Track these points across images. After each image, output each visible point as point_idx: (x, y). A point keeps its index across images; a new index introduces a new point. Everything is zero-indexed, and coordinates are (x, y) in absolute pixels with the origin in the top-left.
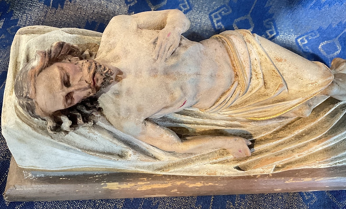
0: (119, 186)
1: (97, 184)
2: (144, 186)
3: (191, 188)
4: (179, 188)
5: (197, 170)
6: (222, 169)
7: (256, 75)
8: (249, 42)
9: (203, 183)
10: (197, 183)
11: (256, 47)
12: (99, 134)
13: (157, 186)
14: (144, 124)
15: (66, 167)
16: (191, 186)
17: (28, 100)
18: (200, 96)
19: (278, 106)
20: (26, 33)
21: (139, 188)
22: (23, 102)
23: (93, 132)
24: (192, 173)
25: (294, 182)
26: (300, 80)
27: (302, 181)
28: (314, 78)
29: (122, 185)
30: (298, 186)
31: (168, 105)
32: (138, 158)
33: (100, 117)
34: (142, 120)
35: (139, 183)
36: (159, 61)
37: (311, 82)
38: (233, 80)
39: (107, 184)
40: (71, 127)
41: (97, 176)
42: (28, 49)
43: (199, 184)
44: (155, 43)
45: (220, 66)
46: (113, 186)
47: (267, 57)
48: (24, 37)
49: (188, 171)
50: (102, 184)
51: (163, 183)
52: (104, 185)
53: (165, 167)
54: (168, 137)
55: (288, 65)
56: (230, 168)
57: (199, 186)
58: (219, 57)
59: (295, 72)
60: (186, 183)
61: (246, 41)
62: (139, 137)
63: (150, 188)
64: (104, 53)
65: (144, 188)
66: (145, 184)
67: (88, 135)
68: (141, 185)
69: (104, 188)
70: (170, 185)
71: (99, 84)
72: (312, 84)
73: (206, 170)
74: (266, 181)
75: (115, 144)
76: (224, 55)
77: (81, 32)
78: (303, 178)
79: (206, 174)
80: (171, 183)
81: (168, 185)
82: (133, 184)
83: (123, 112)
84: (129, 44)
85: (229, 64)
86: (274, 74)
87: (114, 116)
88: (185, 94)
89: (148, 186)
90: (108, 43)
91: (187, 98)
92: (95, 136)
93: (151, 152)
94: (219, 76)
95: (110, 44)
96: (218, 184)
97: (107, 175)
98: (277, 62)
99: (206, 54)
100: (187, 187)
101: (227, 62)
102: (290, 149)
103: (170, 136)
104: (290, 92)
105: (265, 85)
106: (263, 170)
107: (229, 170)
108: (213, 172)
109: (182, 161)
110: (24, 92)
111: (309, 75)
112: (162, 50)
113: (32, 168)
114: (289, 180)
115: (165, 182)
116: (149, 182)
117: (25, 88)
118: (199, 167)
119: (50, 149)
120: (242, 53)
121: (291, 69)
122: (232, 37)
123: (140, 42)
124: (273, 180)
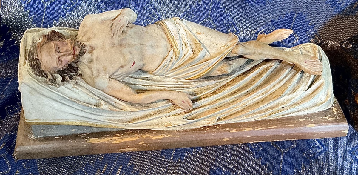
0: (99, 140)
1: (83, 140)
2: (118, 140)
3: (155, 140)
4: (145, 140)
5: (157, 124)
6: (175, 120)
7: (185, 45)
8: (178, 24)
9: (164, 136)
10: (158, 136)
11: (182, 26)
12: (80, 89)
13: (128, 139)
14: (109, 80)
15: (59, 120)
16: (154, 138)
17: (36, 61)
18: (146, 60)
19: (204, 65)
20: (31, 32)
21: (114, 141)
22: (34, 63)
23: (75, 87)
24: (153, 127)
25: (237, 131)
26: (215, 45)
27: (244, 131)
28: (225, 43)
29: (101, 140)
30: (241, 135)
31: (123, 64)
32: (107, 107)
33: (80, 79)
34: (107, 77)
35: (114, 138)
36: (115, 37)
37: (223, 45)
38: (169, 49)
39: (90, 139)
40: (62, 81)
41: (82, 135)
42: (33, 39)
43: (160, 137)
44: (111, 27)
45: (158, 40)
46: (95, 141)
47: (190, 32)
48: (29, 34)
49: (150, 125)
50: (86, 139)
51: (132, 137)
52: (87, 140)
53: (131, 121)
54: (126, 89)
55: (205, 37)
56: (180, 118)
57: (160, 138)
58: (157, 34)
59: (211, 40)
60: (150, 136)
61: (176, 24)
62: (107, 91)
63: (123, 141)
64: (81, 38)
65: (118, 142)
66: (118, 138)
67: (73, 89)
68: (116, 139)
69: (87, 142)
70: (137, 138)
71: (77, 53)
72: (223, 47)
73: (164, 123)
74: (214, 131)
75: (91, 96)
76: (161, 33)
77: (66, 29)
78: (244, 128)
79: (164, 126)
80: (138, 136)
81: (136, 138)
82: (110, 139)
83: (95, 73)
84: (95, 29)
85: (165, 39)
86: (196, 42)
87: (90, 77)
88: (133, 57)
89: (120, 139)
90: (83, 32)
91: (135, 60)
92: (77, 91)
93: (118, 106)
94: (158, 46)
95: (84, 32)
96: (175, 136)
97: (90, 134)
98: (198, 35)
99: (147, 32)
100: (151, 139)
101: (163, 37)
102: (227, 103)
103: (128, 89)
104: (211, 55)
105: (193, 52)
106: (209, 122)
107: (180, 120)
108: (169, 124)
109: (144, 116)
110: (34, 56)
111: (221, 41)
112: (116, 30)
113: (36, 121)
114: (233, 130)
115: (134, 136)
116: (121, 137)
117: (35, 53)
118: (158, 121)
119: (49, 102)
120: (173, 31)
121: (208, 38)
122: (165, 22)
123: (102, 27)
124: (220, 131)
